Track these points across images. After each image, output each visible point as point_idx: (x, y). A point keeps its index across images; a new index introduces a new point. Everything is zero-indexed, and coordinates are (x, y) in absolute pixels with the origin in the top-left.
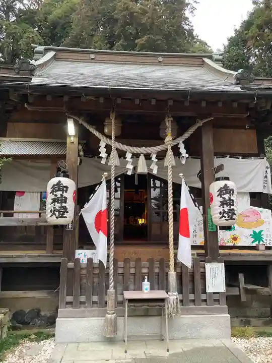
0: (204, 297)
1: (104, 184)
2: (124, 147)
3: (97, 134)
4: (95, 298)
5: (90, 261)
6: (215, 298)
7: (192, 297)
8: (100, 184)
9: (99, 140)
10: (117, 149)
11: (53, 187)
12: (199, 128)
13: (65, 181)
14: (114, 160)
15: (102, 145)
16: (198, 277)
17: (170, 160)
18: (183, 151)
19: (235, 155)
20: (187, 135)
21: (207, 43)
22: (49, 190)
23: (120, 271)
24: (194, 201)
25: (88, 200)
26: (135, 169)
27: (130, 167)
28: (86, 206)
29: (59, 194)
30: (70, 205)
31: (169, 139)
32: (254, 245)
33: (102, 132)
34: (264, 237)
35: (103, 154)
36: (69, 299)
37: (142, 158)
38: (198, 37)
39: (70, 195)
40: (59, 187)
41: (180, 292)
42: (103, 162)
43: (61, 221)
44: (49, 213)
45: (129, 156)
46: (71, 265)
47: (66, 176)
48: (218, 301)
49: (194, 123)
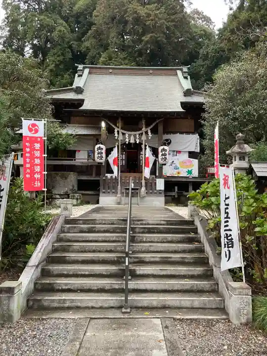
0: (155, 191)
1: (116, 147)
2: (125, 132)
3: (113, 126)
4: (113, 191)
5: (112, 177)
6: (160, 192)
7: (151, 191)
8: (115, 147)
9: (114, 129)
10: (122, 133)
11: (98, 148)
12: (157, 124)
13: (102, 146)
14: (121, 137)
15: (116, 131)
16: (153, 184)
17: (144, 138)
18: (149, 133)
19: (182, 133)
20: (152, 126)
21: (211, 18)
22: (96, 149)
23: (123, 181)
24: (153, 154)
25: (110, 154)
26: (129, 140)
27: (127, 140)
28: (110, 156)
29: (100, 151)
30: (104, 155)
31: (144, 129)
32: (188, 176)
33: (116, 126)
34: (193, 173)
35: (116, 135)
36: (104, 191)
37: (132, 136)
38: (203, 13)
39: (104, 151)
40: (100, 148)
41: (146, 189)
42: (116, 138)
43: (101, 161)
44: (96, 158)
45: (127, 135)
46: (104, 178)
47: (102, 144)
48: (161, 193)
49: (156, 121)
